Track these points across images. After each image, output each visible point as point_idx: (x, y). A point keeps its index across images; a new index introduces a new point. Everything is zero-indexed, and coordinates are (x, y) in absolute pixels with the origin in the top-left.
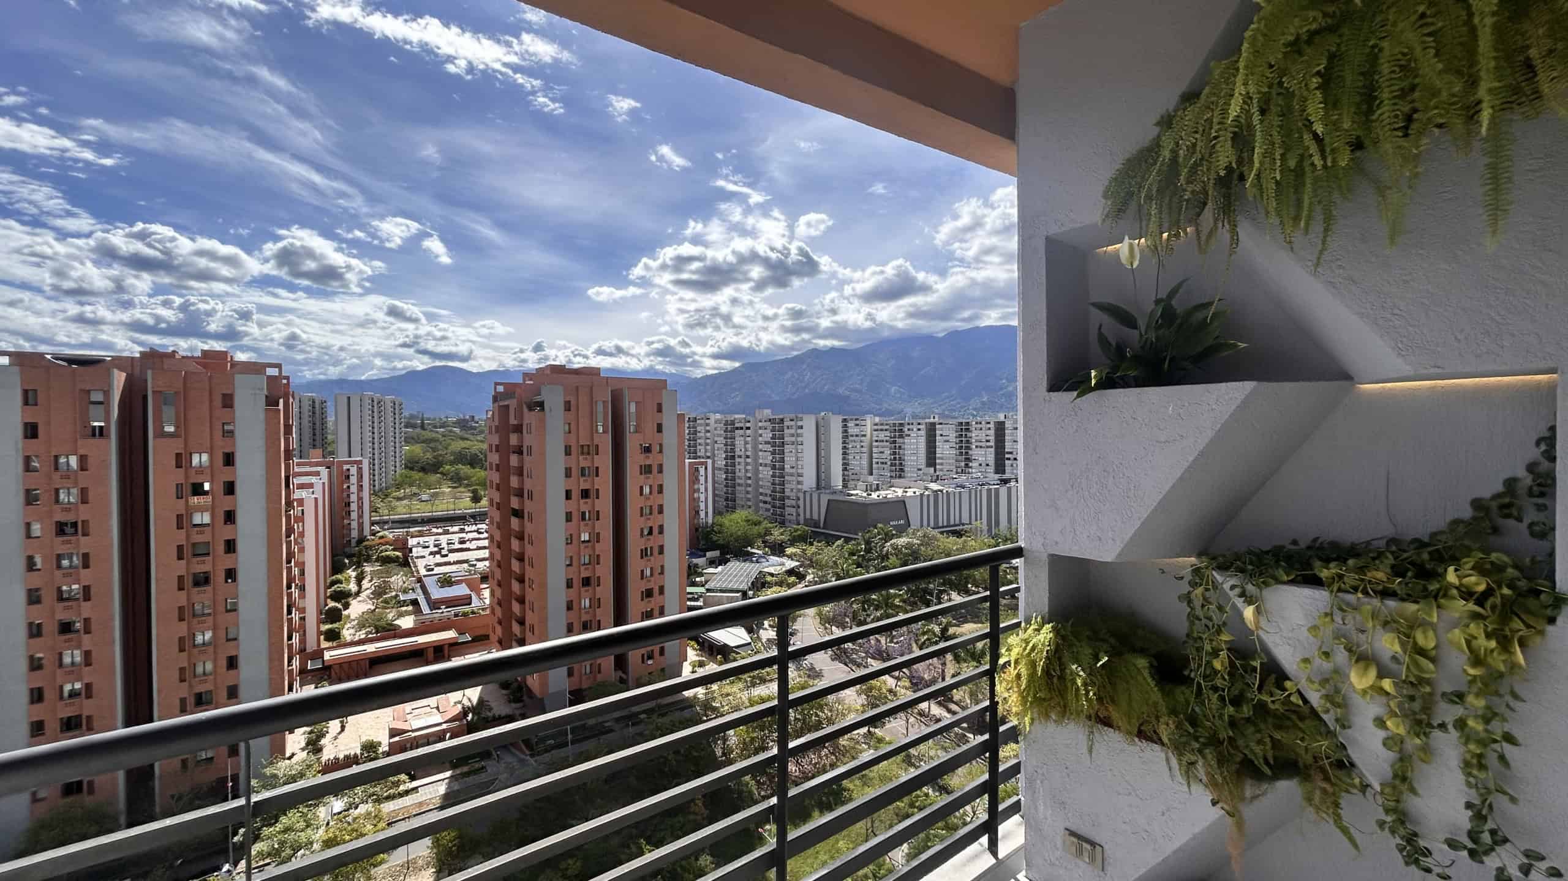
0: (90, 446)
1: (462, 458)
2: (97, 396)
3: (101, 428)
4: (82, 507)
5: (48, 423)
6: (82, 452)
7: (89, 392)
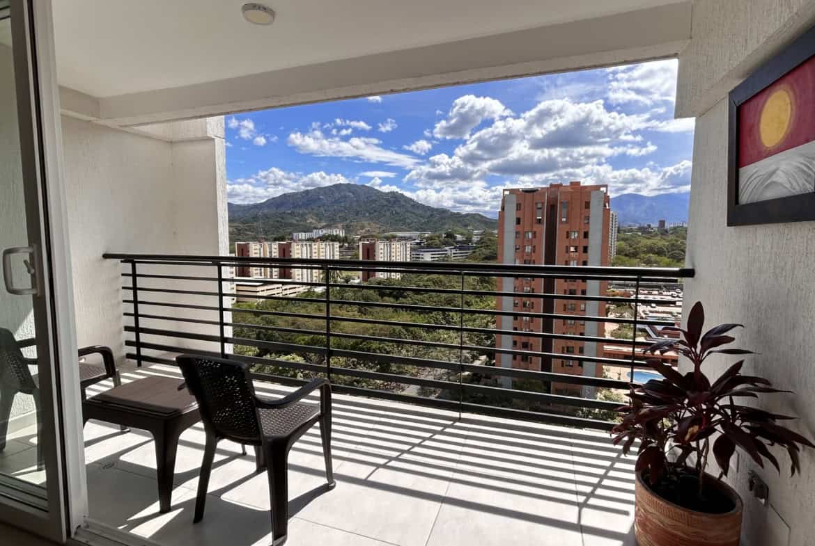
0: (537, 228)
1: (651, 250)
2: (539, 206)
3: (540, 219)
4: (533, 254)
5: (524, 218)
6: (534, 230)
7: (536, 204)
